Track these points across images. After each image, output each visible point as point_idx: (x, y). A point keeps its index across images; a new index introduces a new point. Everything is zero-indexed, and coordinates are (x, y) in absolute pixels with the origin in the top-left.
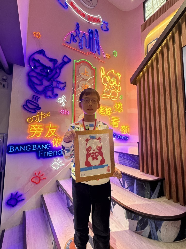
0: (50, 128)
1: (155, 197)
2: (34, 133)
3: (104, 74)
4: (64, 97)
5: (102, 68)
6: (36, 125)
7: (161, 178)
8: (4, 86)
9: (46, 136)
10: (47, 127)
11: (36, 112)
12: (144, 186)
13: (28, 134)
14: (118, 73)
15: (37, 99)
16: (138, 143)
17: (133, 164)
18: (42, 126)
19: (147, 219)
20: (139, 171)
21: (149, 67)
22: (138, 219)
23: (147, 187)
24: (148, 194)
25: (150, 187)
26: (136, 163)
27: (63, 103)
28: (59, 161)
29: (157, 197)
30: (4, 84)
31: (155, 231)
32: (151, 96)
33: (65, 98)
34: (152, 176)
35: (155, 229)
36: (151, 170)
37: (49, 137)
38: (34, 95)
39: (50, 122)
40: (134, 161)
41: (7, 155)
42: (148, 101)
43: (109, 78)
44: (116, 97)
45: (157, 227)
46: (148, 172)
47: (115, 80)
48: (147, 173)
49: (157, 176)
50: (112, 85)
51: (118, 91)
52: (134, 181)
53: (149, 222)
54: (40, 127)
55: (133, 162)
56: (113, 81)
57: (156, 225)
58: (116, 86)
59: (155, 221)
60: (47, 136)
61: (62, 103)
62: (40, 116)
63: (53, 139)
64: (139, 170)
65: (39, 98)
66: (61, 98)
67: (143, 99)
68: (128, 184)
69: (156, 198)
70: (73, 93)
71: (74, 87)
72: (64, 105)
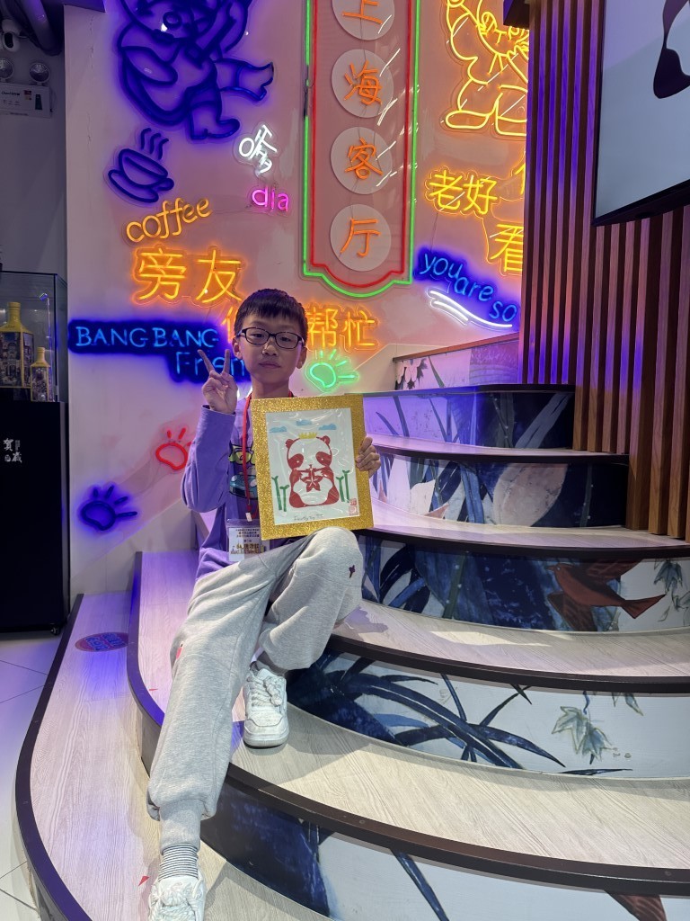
0: (212, 268)
1: (531, 442)
2: (155, 281)
3: (461, 5)
6: (160, 250)
8: (39, 106)
9: (198, 298)
10: (201, 261)
11: (156, 199)
12: (497, 408)
13: (135, 286)
15: (158, 144)
18: (180, 256)
19: (459, 469)
22: (437, 475)
23: (505, 410)
24: (507, 432)
27: (263, 161)
30: (39, 96)
35: (478, 492)
37: (212, 304)
38: (147, 130)
39: (213, 243)
41: (71, 356)
43: (488, 24)
45: (484, 485)
54: (175, 262)
56: (510, 33)
57: (481, 481)
59: (480, 472)
60: (204, 297)
61: (256, 160)
62: (172, 217)
63: (227, 308)
65: (166, 140)
70: (305, 113)
71: (308, 84)
72: (265, 166)
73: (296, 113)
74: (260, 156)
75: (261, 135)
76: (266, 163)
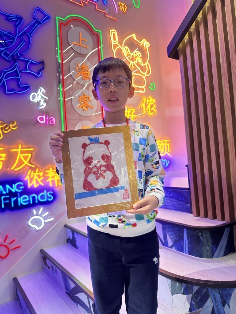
0: (19, 152)
1: (220, 254)
3: (117, 43)
4: (41, 90)
5: (112, 32)
7: (229, 221)
9: (12, 168)
10: (13, 150)
12: (201, 238)
14: (144, 40)
16: (187, 166)
17: (180, 205)
18: (3, 149)
19: (207, 289)
20: (192, 215)
21: (200, 24)
22: (193, 291)
23: (206, 239)
24: (208, 250)
25: (211, 238)
26: (184, 202)
27: (42, 103)
28: (42, 213)
29: (223, 255)
31: (220, 306)
32: (206, 78)
33: (45, 92)
34: (214, 220)
35: (221, 303)
36: (211, 211)
37: (19, 170)
39: (19, 141)
40: (182, 199)
42: (200, 87)
43: (127, 51)
44: (143, 87)
45: (224, 299)
46: (206, 216)
47: (139, 53)
48: (205, 218)
49: (223, 218)
50: (134, 63)
51: (146, 75)
52: (183, 233)
53: (211, 294)
54: (0, 152)
55: (180, 202)
56: (135, 55)
57: (222, 297)
58: (142, 64)
59: (221, 291)
60: (16, 168)
61: (38, 103)
63: (28, 172)
64: (192, 213)
66: (37, 93)
67: (191, 84)
68: (173, 240)
69: (221, 256)
70: (59, 83)
71: (60, 70)
72: (43, 105)
73: (55, 83)
74: (40, 101)
75: (40, 92)
76: (43, 104)
